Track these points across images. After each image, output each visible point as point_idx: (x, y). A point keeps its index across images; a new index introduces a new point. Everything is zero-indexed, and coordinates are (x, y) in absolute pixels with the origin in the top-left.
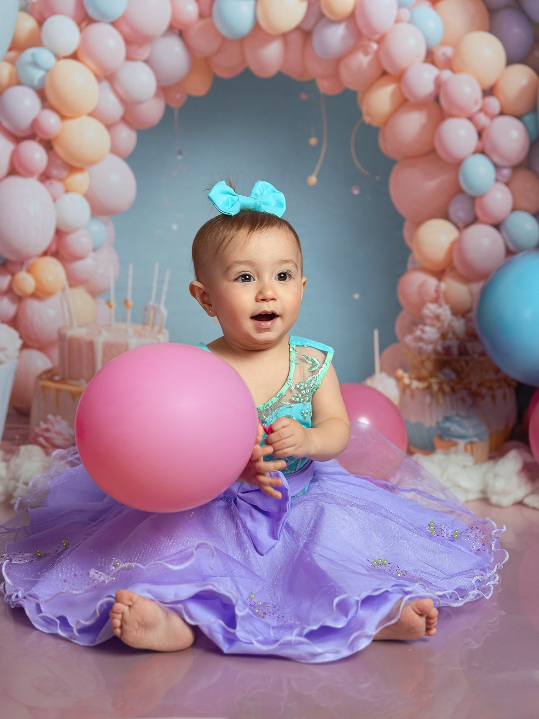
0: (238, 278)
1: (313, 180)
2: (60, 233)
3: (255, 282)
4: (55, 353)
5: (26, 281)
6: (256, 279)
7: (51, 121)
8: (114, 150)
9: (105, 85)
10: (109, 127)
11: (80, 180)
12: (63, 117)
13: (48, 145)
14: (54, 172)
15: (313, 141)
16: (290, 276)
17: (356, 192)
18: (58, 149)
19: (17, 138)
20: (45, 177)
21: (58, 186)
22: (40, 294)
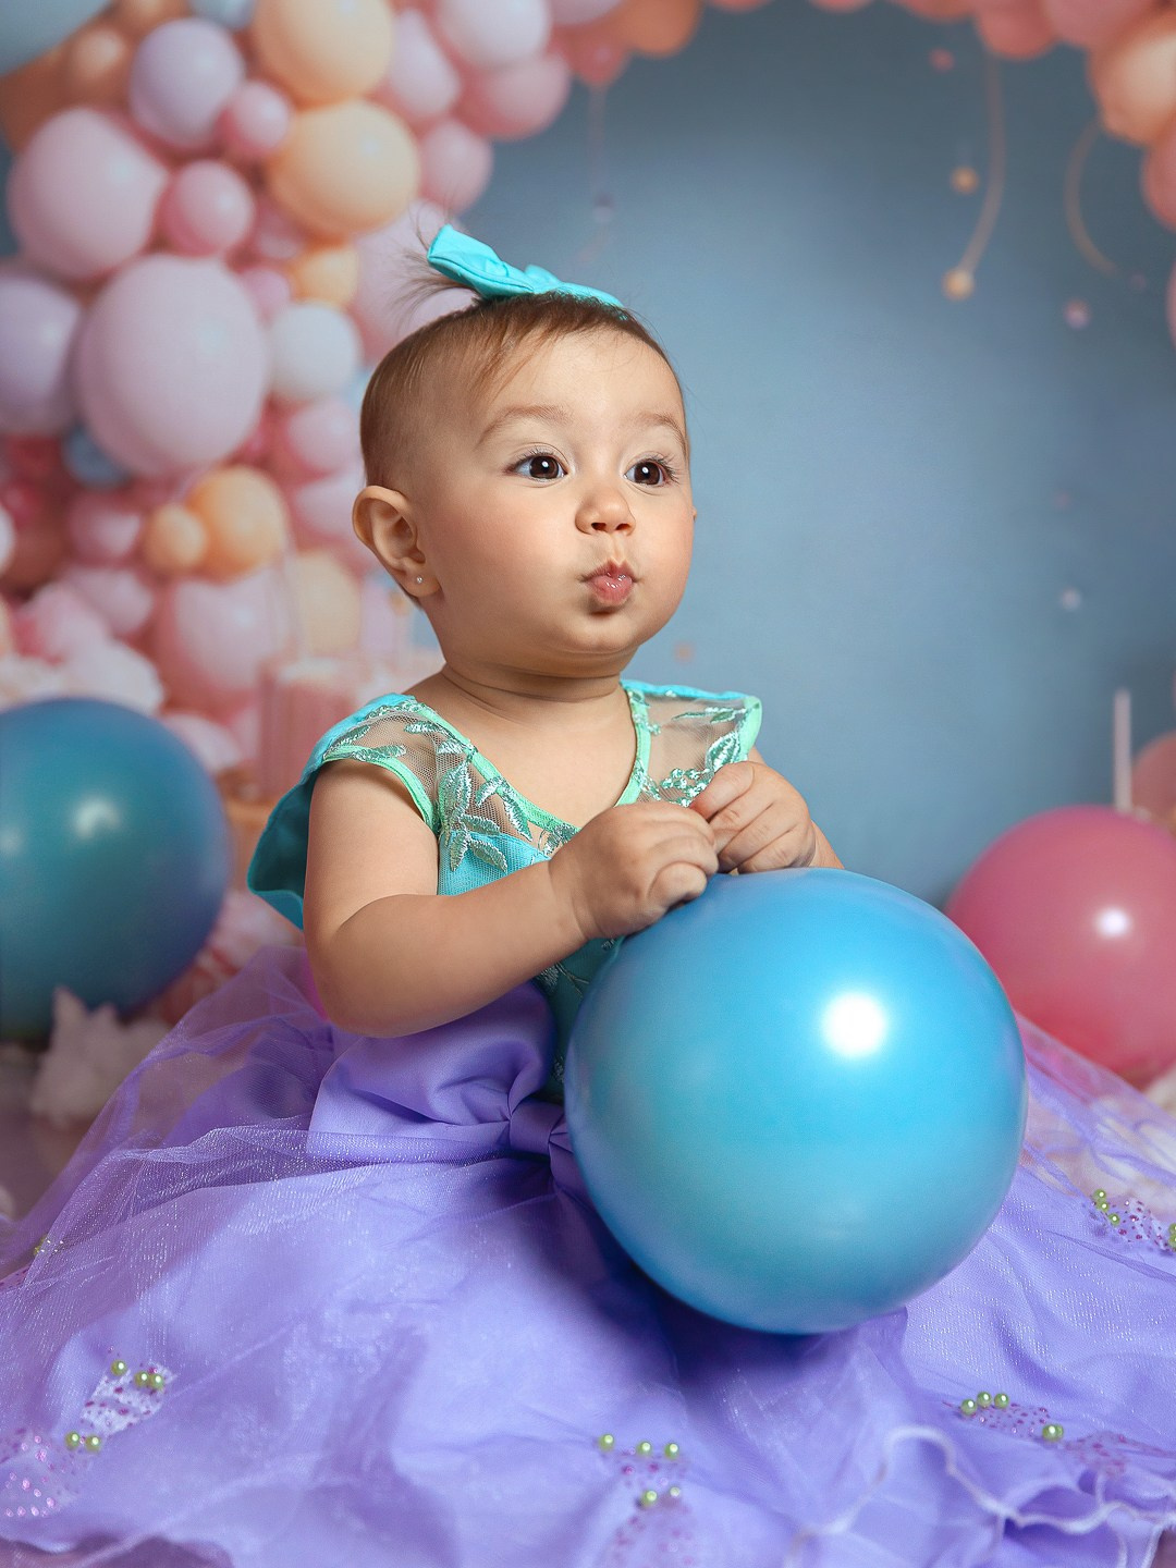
0: (521, 463)
1: (961, 282)
2: (276, 410)
3: (568, 476)
4: (249, 724)
5: (182, 533)
6: (572, 468)
7: (265, 114)
8: (428, 192)
9: (413, 22)
10: (420, 129)
11: (336, 269)
12: (299, 103)
13: (256, 175)
14: (271, 246)
15: (964, 179)
16: (668, 473)
17: (1078, 316)
18: (282, 187)
19: (174, 156)
20: (244, 259)
21: (275, 285)
22: (217, 567)
